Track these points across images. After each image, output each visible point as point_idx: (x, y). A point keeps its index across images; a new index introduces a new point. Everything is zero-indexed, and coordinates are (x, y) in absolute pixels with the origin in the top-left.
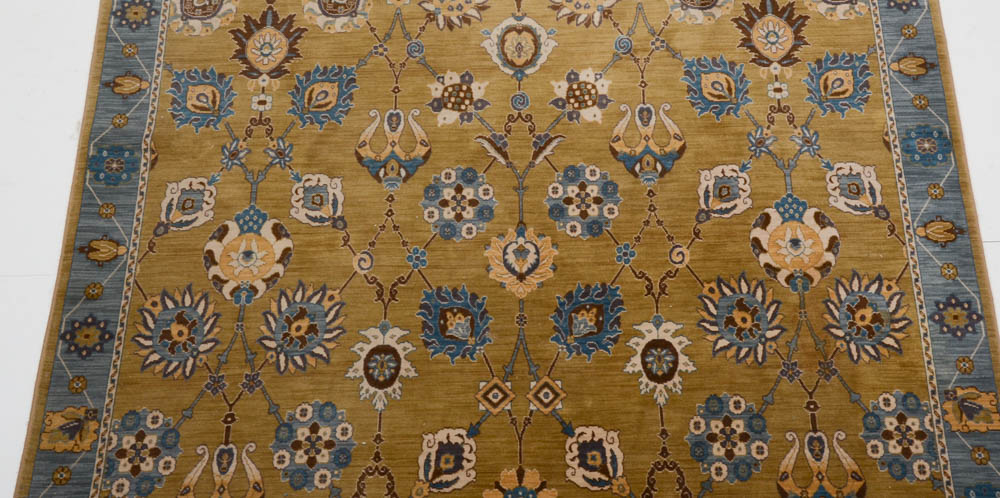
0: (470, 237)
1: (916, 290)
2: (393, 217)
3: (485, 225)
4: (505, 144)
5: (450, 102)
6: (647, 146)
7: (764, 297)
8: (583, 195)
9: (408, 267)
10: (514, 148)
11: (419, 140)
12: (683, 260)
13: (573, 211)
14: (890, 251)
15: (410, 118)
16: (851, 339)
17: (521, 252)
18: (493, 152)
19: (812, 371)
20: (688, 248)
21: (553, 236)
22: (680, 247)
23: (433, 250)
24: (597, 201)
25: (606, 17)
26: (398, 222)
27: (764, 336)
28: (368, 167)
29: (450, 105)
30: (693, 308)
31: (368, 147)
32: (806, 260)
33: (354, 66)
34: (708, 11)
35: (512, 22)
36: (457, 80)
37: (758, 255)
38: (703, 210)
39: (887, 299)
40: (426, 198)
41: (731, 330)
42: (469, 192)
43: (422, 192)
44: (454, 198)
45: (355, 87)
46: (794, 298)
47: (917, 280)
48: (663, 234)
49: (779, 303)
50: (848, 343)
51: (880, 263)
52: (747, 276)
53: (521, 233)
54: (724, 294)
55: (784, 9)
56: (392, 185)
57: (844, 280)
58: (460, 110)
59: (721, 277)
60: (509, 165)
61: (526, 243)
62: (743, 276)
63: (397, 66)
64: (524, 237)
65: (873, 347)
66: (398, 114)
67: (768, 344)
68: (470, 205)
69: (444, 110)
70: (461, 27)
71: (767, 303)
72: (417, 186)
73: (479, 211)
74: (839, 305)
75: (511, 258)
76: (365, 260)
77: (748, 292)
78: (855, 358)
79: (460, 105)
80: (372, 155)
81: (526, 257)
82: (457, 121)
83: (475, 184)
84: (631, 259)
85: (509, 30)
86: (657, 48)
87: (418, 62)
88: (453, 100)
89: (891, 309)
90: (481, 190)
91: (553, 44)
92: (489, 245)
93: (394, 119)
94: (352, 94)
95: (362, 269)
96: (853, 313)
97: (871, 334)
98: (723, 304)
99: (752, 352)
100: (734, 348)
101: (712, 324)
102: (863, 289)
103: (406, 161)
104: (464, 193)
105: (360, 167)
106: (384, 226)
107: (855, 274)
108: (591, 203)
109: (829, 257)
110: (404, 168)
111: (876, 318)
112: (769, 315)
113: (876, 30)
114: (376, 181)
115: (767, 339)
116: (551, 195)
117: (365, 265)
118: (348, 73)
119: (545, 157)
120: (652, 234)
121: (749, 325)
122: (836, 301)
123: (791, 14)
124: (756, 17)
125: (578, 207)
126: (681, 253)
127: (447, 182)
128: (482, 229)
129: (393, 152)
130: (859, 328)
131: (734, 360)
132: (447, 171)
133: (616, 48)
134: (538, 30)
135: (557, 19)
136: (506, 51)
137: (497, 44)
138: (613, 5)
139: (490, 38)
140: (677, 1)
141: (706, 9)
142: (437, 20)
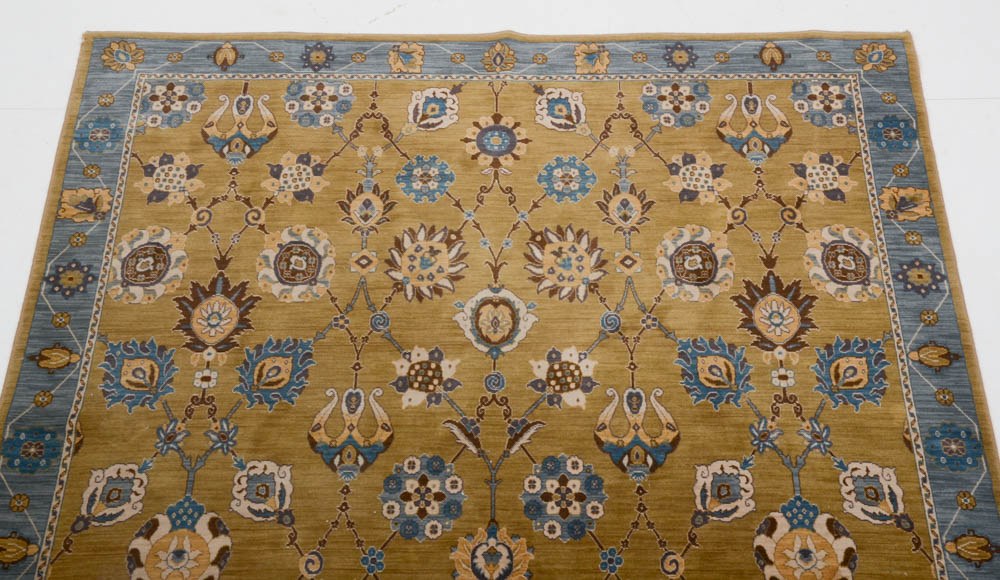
0: (434, 536)
2: (348, 511)
3: (451, 523)
4: (477, 430)
5: (416, 381)
6: (636, 437)
8: (564, 491)
9: (363, 571)
10: (487, 434)
11: (380, 424)
12: (677, 570)
13: (552, 508)
15: (371, 399)
17: (492, 556)
18: (463, 439)
20: (682, 556)
21: (529, 537)
22: (674, 554)
23: (392, 551)
24: (580, 497)
25: (592, 291)
26: (353, 517)
28: (322, 453)
29: (416, 385)
31: (322, 430)
33: (311, 339)
34: (705, 287)
35: (487, 294)
36: (425, 357)
37: (763, 567)
38: (700, 511)
40: (386, 491)
42: (434, 485)
43: (382, 484)
44: (417, 491)
45: (311, 362)
48: (654, 538)
53: (492, 533)
55: (789, 288)
56: (348, 475)
58: (427, 390)
60: (481, 454)
61: (498, 544)
63: (360, 340)
64: (496, 538)
66: (358, 394)
68: (435, 499)
69: (409, 391)
70: (431, 298)
72: (375, 477)
73: (445, 507)
75: (480, 562)
76: (313, 562)
79: (427, 384)
80: (327, 440)
81: (498, 561)
82: (423, 403)
83: (442, 475)
84: (618, 566)
85: (485, 302)
86: (648, 327)
87: (382, 336)
88: (420, 379)
90: (448, 483)
91: (532, 319)
92: (456, 546)
93: (354, 399)
94: (307, 370)
95: (310, 572)
103: (365, 447)
104: (429, 485)
105: (314, 454)
106: (337, 522)
108: (573, 500)
110: (362, 455)
113: (892, 314)
114: (330, 470)
116: (528, 489)
117: (313, 568)
118: (304, 346)
119: (522, 446)
120: (641, 538)
123: (797, 294)
124: (758, 295)
125: (558, 504)
126: (675, 561)
127: (410, 472)
128: (448, 527)
129: (350, 437)
132: (411, 459)
133: (603, 325)
134: (516, 304)
135: (538, 292)
136: (480, 325)
137: (471, 318)
138: (600, 278)
139: (463, 311)
140: (671, 275)
141: (702, 285)
142: (405, 291)
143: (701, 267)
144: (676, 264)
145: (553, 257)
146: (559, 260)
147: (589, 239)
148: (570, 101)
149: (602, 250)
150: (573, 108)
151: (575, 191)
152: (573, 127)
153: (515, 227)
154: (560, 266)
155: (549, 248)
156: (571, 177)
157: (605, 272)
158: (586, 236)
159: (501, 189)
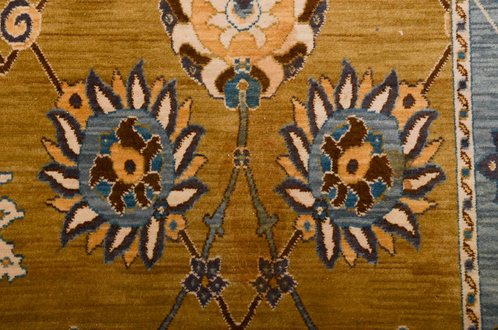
1: (459, 107)
7: (172, 117)
14: (419, 22)
16: (326, 213)
19: (243, 281)
27: (163, 201)
30: (36, 138)
32: (260, 39)
39: (402, 126)
41: (103, 188)
46: (229, 123)
47: (463, 85)
49: (199, 130)
50: (319, 221)
51: (397, 47)
52: (145, 73)
54: (98, 109)
57: (326, 85)
59: (97, 72)
62: (138, 71)
65: (366, 230)
67: (170, 219)
71: (178, 130)
74: (310, 138)
77: (144, 107)
78: (330, 253)
89: (408, 148)
96: (336, 155)
97: (366, 200)
98: (94, 132)
99: (137, 239)
100: (105, 228)
101: (70, 173)
102: (359, 104)
107: (348, 72)
109: (304, 34)
111: (378, 168)
112: (179, 156)
115: (170, 210)
121: (137, 178)
122: (307, 130)
130: (343, 190)
131: (100, 254)
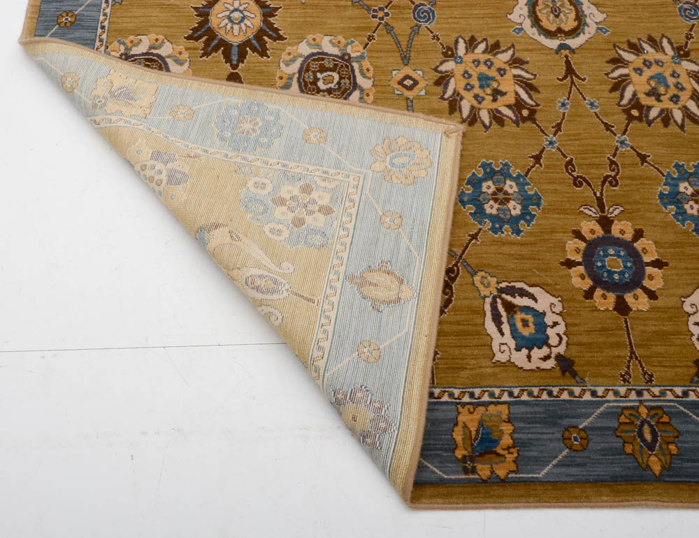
25: (449, 48)
34: (315, 51)
35: (574, 43)
55: (216, 49)
70: (639, 39)
85: (574, 32)
86: (381, 9)
91: (514, 17)
123: (207, 43)
124: (254, 42)
133: (433, 13)
134: (537, 33)
135: (513, 46)
136: (572, 7)
137: (586, 16)
138: (441, 63)
139: (596, 23)
140: (356, 65)
141: (318, 53)
142: (673, 48)
143: (319, 75)
144: (349, 79)
145: (501, 88)
146: (495, 85)
147: (461, 111)
148: (512, 344)
149: (442, 98)
150: (506, 328)
151: (485, 180)
152: (501, 291)
153: (558, 127)
154: (493, 79)
155: (510, 99)
156: (496, 200)
157: (436, 70)
158: (465, 116)
159: (589, 184)
